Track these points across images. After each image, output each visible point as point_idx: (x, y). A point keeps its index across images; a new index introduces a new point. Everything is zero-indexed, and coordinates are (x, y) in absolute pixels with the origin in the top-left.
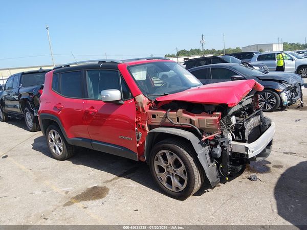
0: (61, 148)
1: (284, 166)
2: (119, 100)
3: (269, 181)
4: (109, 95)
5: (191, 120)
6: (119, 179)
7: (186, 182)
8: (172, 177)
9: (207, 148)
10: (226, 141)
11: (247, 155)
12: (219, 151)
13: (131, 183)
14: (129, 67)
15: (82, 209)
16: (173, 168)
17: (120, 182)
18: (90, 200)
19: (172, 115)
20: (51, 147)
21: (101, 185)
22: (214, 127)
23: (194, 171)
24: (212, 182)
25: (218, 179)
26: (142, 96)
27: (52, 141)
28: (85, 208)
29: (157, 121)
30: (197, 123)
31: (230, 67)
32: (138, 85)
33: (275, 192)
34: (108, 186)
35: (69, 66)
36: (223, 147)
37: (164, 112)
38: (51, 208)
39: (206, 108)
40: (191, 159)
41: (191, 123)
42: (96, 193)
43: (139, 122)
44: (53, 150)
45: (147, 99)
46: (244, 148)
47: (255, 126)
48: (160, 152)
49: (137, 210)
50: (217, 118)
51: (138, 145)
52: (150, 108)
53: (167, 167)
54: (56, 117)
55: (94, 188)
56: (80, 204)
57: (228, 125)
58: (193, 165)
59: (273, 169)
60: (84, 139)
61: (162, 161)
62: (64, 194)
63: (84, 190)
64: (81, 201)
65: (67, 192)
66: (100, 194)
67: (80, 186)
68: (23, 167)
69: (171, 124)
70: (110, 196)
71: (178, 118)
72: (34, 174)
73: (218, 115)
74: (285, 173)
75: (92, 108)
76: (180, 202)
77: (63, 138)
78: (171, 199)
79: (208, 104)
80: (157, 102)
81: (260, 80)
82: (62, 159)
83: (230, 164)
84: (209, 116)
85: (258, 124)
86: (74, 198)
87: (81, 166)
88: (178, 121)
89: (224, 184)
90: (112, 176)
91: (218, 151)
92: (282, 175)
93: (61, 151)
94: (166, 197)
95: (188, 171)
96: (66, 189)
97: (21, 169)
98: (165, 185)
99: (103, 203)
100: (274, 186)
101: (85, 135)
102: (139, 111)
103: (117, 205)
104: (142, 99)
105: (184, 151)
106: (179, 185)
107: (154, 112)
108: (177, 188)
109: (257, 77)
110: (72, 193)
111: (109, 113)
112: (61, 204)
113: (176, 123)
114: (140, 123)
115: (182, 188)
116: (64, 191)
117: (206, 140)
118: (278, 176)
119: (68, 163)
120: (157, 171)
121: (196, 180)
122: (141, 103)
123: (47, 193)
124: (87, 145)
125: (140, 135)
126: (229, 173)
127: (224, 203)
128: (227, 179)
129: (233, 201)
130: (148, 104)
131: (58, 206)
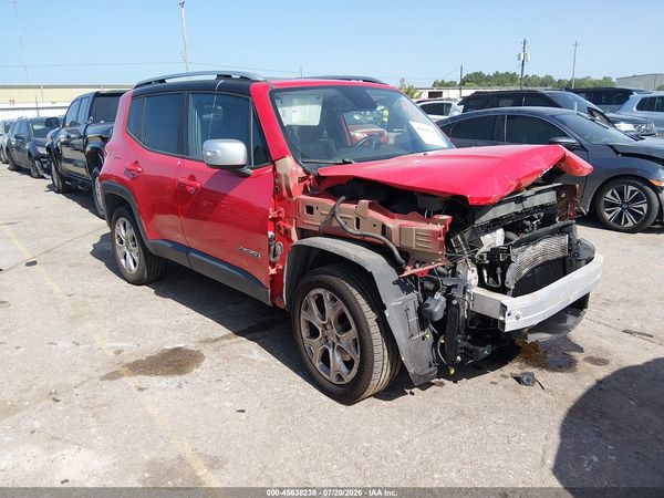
0: (136, 258)
1: (613, 362)
2: (243, 166)
3: (562, 390)
4: (218, 151)
5: (384, 226)
6: (234, 340)
7: (356, 365)
8: (330, 351)
9: (414, 296)
10: (461, 286)
11: (503, 324)
12: (439, 307)
13: (255, 352)
14: (273, 93)
15: (135, 390)
16: (335, 331)
17: (234, 347)
18: (156, 374)
19: (347, 210)
20: (120, 254)
21: (191, 346)
22: (432, 248)
23: (375, 343)
24: (415, 375)
25: (433, 368)
26: (289, 160)
27: (121, 242)
28: (140, 389)
29: (315, 221)
30: (395, 236)
31: (553, 116)
32: (286, 134)
33: (566, 419)
34: (206, 350)
35: (163, 81)
36: (449, 299)
37: (331, 203)
38: (75, 379)
39: (421, 202)
40: (370, 316)
41: (384, 233)
42: (176, 362)
43: (279, 219)
44: (123, 261)
45: (300, 170)
46: (499, 306)
47: (550, 258)
48: (313, 292)
49: (243, 411)
50: (439, 228)
51: (273, 271)
52: (305, 192)
53: (325, 326)
54: (127, 190)
55: (177, 350)
56: (134, 381)
57: (472, 248)
58: (375, 330)
59: (582, 365)
60: (176, 245)
61: (316, 311)
62: (112, 354)
63: (154, 352)
64: (138, 374)
65: (118, 352)
66: (181, 365)
67: (150, 343)
68: (56, 288)
69: (341, 230)
70: (199, 373)
71: (358, 220)
72: (73, 305)
73: (443, 222)
74: (608, 377)
75: (192, 178)
76: (342, 408)
77: (139, 239)
78: (324, 398)
79: (427, 194)
80: (319, 179)
81: (617, 153)
82: (138, 282)
83: (464, 339)
84: (423, 221)
85: (561, 255)
86: (128, 365)
87: (170, 302)
88: (358, 227)
89: (455, 382)
90: (222, 331)
91: (437, 305)
92: (599, 382)
93: (135, 264)
94: (316, 391)
95: (362, 343)
96: (119, 345)
97: (51, 292)
98: (318, 365)
99: (180, 386)
100: (569, 404)
101: (179, 238)
102: (280, 194)
103: (206, 394)
104: (289, 167)
105: (359, 297)
106: (344, 369)
107: (312, 201)
108: (340, 377)
109: (612, 147)
110: (129, 355)
111: (224, 192)
112: (97, 374)
113: (352, 230)
114: (280, 223)
115: (348, 378)
116: (113, 347)
117: (413, 278)
118: (589, 382)
119: (147, 291)
120: (305, 332)
121: (376, 364)
122: (286, 177)
123: (80, 347)
124: (180, 259)
125: (279, 248)
126: (459, 358)
127: (437, 426)
128: (452, 372)
129: (459, 424)
130: (302, 180)
131: (91, 378)
